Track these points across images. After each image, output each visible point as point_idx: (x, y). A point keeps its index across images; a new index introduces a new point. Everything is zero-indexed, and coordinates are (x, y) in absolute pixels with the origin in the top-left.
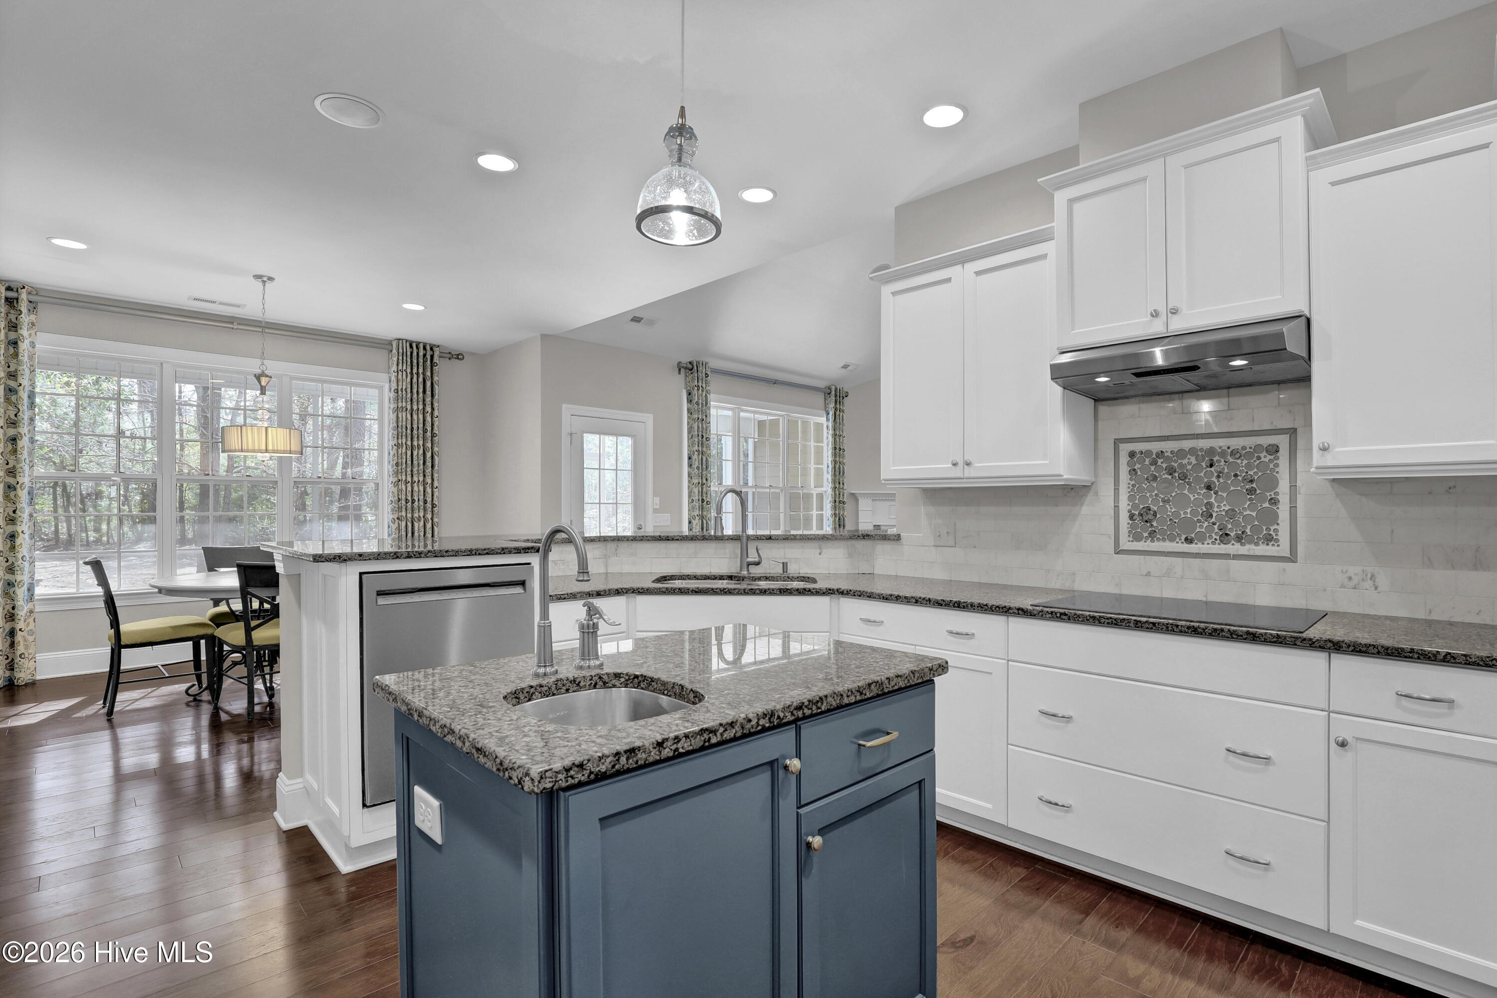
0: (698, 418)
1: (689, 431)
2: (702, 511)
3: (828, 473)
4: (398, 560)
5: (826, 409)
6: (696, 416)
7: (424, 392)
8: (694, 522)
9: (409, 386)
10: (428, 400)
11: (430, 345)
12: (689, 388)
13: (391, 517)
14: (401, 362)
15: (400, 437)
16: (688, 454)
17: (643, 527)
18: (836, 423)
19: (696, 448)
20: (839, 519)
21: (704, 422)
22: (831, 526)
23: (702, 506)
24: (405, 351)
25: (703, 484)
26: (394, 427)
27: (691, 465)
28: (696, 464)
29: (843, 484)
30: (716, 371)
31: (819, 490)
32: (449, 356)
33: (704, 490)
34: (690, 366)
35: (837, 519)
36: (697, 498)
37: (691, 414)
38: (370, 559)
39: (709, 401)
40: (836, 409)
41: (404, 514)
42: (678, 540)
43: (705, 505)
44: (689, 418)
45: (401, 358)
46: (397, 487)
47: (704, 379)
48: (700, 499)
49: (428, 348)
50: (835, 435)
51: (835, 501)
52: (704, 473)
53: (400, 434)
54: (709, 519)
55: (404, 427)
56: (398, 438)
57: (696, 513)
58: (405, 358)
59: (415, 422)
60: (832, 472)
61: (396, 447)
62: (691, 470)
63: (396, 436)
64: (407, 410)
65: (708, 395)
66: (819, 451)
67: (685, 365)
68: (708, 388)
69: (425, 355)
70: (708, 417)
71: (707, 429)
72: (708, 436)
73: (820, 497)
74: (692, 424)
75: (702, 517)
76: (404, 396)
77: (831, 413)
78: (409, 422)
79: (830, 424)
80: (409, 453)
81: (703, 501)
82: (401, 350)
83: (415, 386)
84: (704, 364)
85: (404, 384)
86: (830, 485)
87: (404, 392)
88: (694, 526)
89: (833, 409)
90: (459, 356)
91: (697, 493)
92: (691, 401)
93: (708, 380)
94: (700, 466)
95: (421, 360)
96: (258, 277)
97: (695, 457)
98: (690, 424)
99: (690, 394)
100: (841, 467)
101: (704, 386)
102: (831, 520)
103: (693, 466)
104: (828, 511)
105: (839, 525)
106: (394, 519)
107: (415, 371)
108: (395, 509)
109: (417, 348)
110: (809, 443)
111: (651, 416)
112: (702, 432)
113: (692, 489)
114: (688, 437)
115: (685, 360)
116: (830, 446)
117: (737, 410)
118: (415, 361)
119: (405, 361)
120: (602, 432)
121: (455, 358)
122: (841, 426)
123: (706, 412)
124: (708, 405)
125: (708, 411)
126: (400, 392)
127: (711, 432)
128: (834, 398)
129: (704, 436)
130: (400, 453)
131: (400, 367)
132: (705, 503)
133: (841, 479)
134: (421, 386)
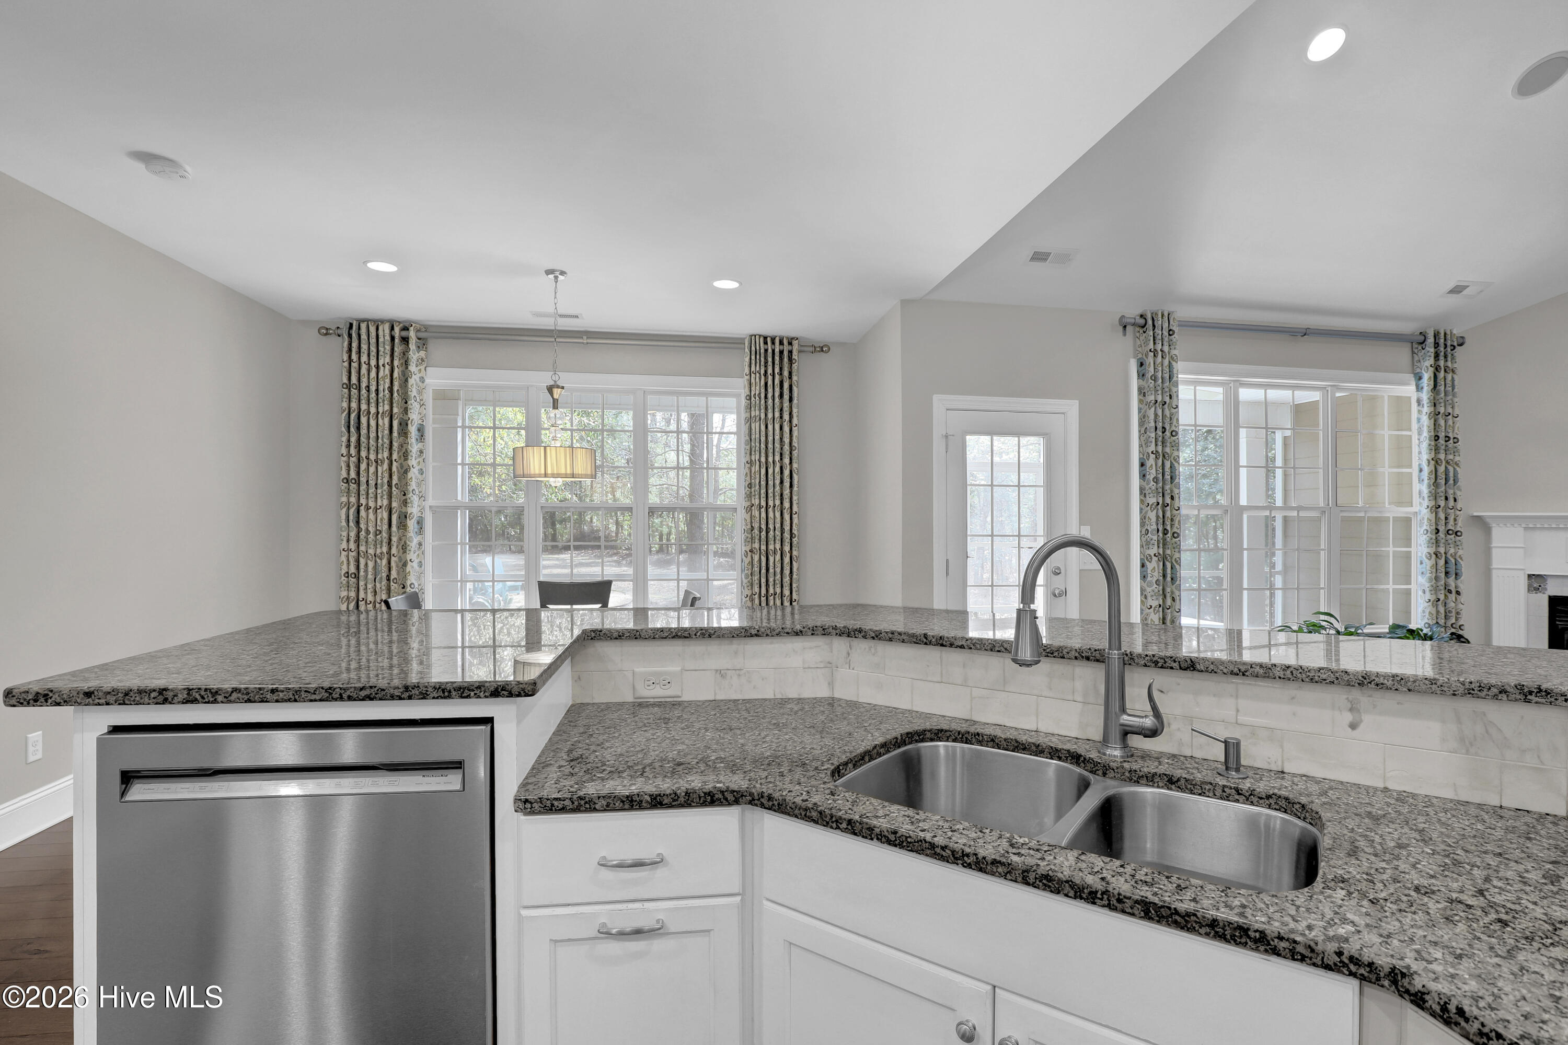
0: (1156, 401)
1: (1142, 422)
2: (1164, 548)
3: (1421, 481)
4: (167, 706)
5: (1413, 370)
6: (1152, 398)
7: (781, 396)
8: (1149, 566)
9: (763, 390)
10: (786, 404)
11: (787, 338)
12: (1140, 356)
13: (744, 548)
14: (753, 362)
15: (753, 453)
16: (1140, 459)
17: (1063, 571)
18: (1438, 393)
19: (1152, 448)
20: (1446, 562)
21: (1166, 406)
22: (1428, 575)
23: (1164, 540)
24: (758, 348)
25: (1165, 505)
26: (746, 440)
27: (1144, 476)
28: (1151, 474)
29: (1455, 500)
30: (1185, 324)
31: (1402, 511)
32: (812, 349)
33: (1168, 514)
34: (1142, 321)
35: (1442, 562)
36: (1155, 527)
37: (1144, 396)
38: (108, 704)
39: (1175, 371)
40: (1437, 369)
41: (756, 545)
42: (962, 647)
43: (1168, 539)
44: (1140, 401)
45: (753, 357)
46: (750, 513)
47: (1166, 339)
48: (1161, 529)
49: (785, 342)
50: (1435, 415)
51: (1438, 531)
52: (1167, 487)
53: (753, 449)
54: (1176, 561)
55: (758, 440)
56: (751, 454)
57: (1153, 550)
58: (758, 357)
59: (770, 433)
60: (1429, 479)
61: (749, 465)
62: (1144, 484)
63: (748, 452)
64: (760, 418)
65: (1174, 363)
66: (1402, 448)
67: (1133, 321)
68: (1174, 352)
69: (781, 352)
70: (1174, 397)
71: (1173, 418)
72: (1173, 428)
73: (1406, 523)
74: (1145, 412)
75: (1164, 559)
76: (758, 402)
77: (1427, 376)
78: (763, 433)
79: (1425, 396)
80: (763, 471)
81: (1165, 532)
82: (753, 348)
83: (770, 390)
84: (1166, 314)
85: (758, 388)
86: (1426, 503)
87: (757, 398)
88: (1149, 571)
89: (1432, 369)
90: (822, 349)
91: (1154, 519)
92: (1143, 375)
93: (1174, 340)
94: (1160, 476)
95: (777, 358)
96: (549, 272)
97: (1151, 461)
98: (1143, 411)
99: (1142, 364)
100: (1451, 469)
101: (1166, 349)
102: (1428, 564)
103: (1148, 477)
104: (1420, 546)
105: (1447, 573)
106: (746, 551)
107: (770, 371)
108: (748, 539)
109: (773, 343)
110: (1382, 432)
111: (1076, 403)
112: (1163, 423)
113: (1146, 513)
114: (1140, 431)
115: (1132, 312)
116: (1425, 434)
117: (1232, 385)
118: (770, 359)
119: (758, 361)
120: (992, 431)
121: (819, 351)
122: (1449, 398)
123: (1170, 390)
124: (1175, 379)
125: (1174, 389)
126: (753, 399)
127: (1180, 422)
128: (1432, 350)
129: (1167, 428)
130: (753, 471)
131: (753, 369)
132: (1169, 535)
133: (1451, 492)
134: (777, 390)
